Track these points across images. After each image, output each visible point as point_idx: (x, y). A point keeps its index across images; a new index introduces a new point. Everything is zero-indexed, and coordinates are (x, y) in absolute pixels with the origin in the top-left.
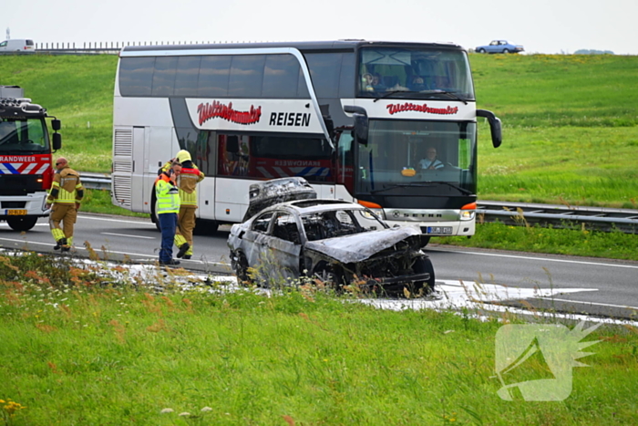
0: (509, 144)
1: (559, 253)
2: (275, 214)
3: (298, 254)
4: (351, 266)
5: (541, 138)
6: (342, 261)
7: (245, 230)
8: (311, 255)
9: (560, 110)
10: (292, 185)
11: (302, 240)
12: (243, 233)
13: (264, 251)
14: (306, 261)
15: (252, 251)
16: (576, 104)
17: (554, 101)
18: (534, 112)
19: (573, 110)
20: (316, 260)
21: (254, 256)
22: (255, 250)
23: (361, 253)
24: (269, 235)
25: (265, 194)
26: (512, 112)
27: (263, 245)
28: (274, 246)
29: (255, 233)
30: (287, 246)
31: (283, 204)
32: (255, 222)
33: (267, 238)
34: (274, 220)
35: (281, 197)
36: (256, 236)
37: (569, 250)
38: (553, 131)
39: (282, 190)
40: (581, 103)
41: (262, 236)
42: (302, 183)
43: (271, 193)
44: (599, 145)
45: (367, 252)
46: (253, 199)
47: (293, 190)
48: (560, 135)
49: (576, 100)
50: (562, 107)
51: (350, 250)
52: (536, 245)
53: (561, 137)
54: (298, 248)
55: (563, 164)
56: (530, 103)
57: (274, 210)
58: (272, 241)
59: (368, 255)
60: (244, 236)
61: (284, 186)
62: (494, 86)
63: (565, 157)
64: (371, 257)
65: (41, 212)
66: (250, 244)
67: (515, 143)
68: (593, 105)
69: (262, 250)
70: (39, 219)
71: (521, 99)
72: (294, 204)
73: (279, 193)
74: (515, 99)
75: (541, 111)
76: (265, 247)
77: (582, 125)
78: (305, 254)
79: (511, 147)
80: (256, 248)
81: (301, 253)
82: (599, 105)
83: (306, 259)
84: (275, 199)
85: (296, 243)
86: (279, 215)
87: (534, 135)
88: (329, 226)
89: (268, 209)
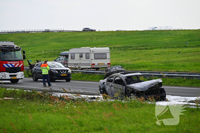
0: (121, 55)
1: (179, 86)
2: (115, 77)
3: (124, 89)
4: (142, 92)
5: (129, 53)
6: (139, 90)
7: (105, 82)
8: (129, 89)
9: (128, 46)
10: (118, 68)
11: (125, 84)
12: (104, 83)
13: (113, 88)
14: (127, 91)
15: (108, 88)
16: (132, 44)
17: (126, 43)
18: (122, 46)
19: (132, 45)
20: (130, 90)
21: (108, 90)
22: (109, 88)
23: (145, 88)
24: (113, 83)
25: (110, 71)
26: (115, 46)
27: (112, 86)
28: (116, 87)
29: (108, 83)
30: (120, 86)
31: (117, 74)
32: (108, 79)
33: (113, 84)
34: (115, 79)
35: (115, 72)
36: (109, 84)
37: (182, 85)
38: (132, 51)
39: (115, 70)
40: (133, 44)
41: (111, 84)
42: (120, 67)
43: (112, 71)
44: (146, 54)
45: (147, 87)
46: (107, 73)
47: (118, 70)
48: (134, 52)
49: (132, 43)
50: (128, 45)
51: (142, 87)
52: (171, 83)
53: (135, 53)
54: (124, 87)
55: (139, 60)
56: (119, 44)
57: (114, 76)
58: (115, 85)
59: (147, 88)
60: (105, 84)
61: (115, 68)
62: (108, 40)
63: (139, 58)
64: (148, 89)
65: (21, 78)
66: (107, 86)
67: (123, 55)
68: (137, 44)
69: (111, 88)
70: (20, 79)
71: (116, 43)
72: (120, 74)
73: (114, 70)
74: (115, 43)
75: (123, 46)
76: (112, 87)
77: (139, 49)
78: (127, 89)
79: (122, 56)
80: (109, 87)
81: (125, 88)
82: (138, 44)
83: (127, 90)
84: (113, 73)
85: (123, 86)
86: (116, 77)
87: (127, 52)
88: (129, 80)
89: (112, 75)
